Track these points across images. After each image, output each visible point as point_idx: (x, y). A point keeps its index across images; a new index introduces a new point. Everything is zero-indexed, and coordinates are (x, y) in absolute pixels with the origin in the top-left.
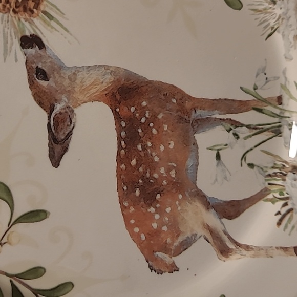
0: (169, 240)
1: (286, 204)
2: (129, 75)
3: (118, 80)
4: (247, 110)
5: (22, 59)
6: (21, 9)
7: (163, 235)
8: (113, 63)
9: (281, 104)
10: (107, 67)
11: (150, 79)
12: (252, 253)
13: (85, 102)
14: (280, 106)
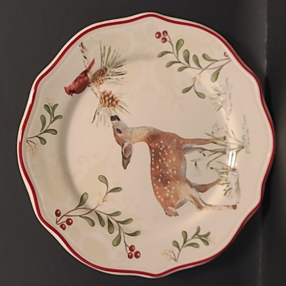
0: (174, 202)
1: (228, 186)
2: (155, 130)
3: (150, 133)
4: (209, 143)
5: (111, 126)
6: (111, 105)
7: (171, 199)
8: (148, 125)
9: (225, 139)
10: (145, 127)
11: (164, 131)
12: (212, 208)
13: (136, 142)
14: (225, 141)
